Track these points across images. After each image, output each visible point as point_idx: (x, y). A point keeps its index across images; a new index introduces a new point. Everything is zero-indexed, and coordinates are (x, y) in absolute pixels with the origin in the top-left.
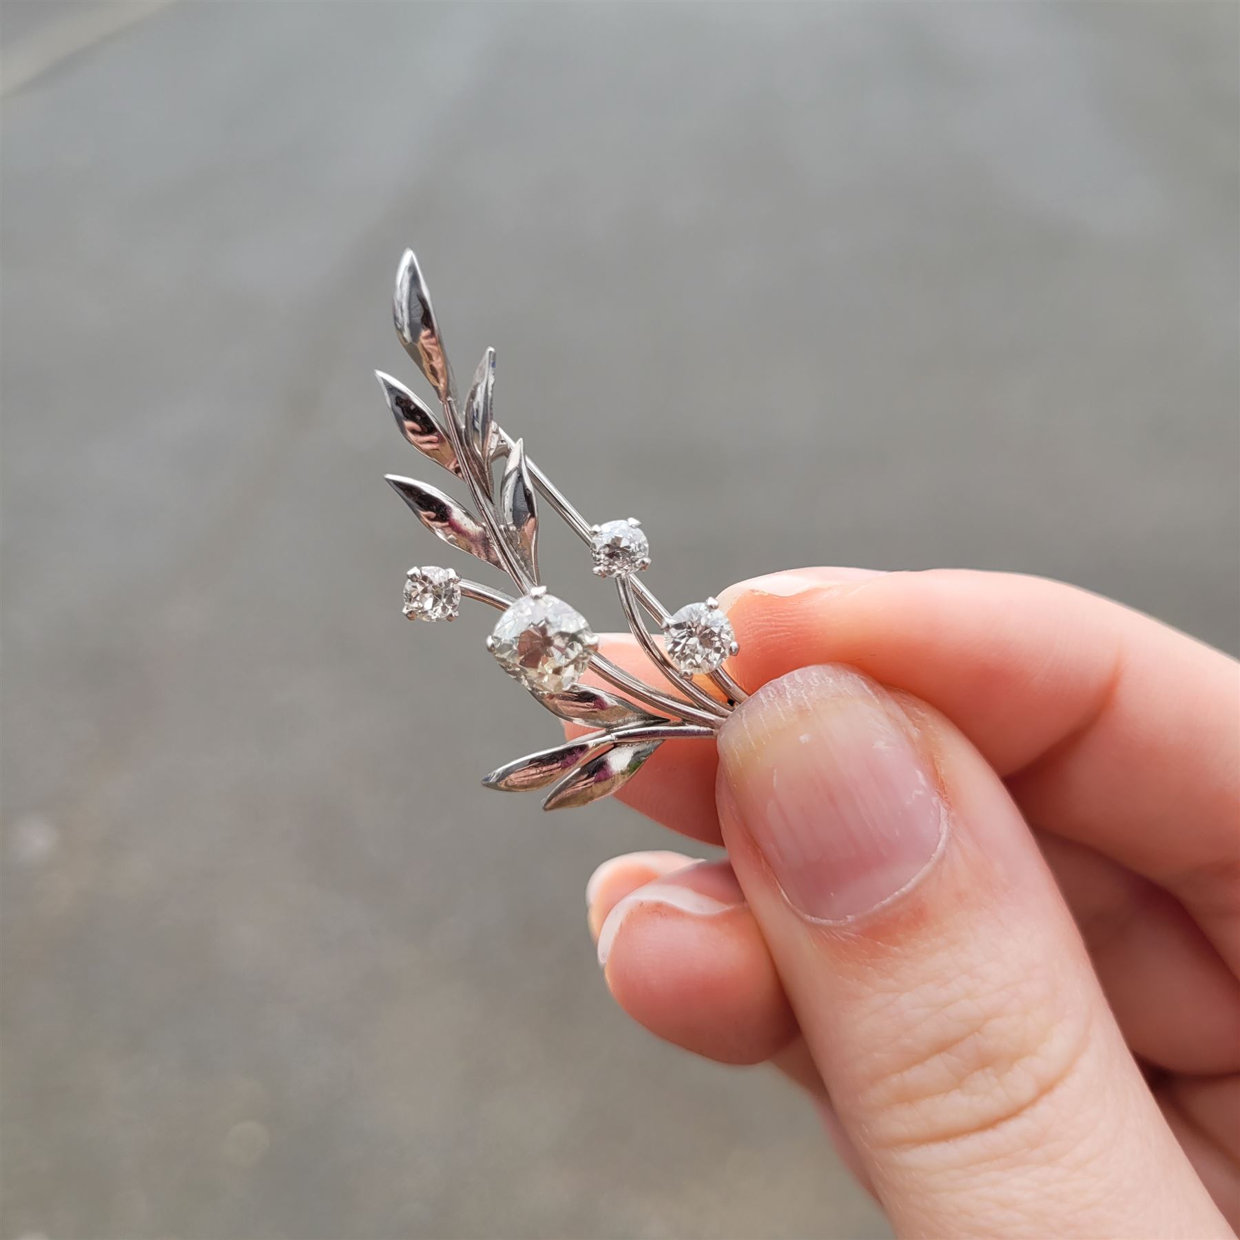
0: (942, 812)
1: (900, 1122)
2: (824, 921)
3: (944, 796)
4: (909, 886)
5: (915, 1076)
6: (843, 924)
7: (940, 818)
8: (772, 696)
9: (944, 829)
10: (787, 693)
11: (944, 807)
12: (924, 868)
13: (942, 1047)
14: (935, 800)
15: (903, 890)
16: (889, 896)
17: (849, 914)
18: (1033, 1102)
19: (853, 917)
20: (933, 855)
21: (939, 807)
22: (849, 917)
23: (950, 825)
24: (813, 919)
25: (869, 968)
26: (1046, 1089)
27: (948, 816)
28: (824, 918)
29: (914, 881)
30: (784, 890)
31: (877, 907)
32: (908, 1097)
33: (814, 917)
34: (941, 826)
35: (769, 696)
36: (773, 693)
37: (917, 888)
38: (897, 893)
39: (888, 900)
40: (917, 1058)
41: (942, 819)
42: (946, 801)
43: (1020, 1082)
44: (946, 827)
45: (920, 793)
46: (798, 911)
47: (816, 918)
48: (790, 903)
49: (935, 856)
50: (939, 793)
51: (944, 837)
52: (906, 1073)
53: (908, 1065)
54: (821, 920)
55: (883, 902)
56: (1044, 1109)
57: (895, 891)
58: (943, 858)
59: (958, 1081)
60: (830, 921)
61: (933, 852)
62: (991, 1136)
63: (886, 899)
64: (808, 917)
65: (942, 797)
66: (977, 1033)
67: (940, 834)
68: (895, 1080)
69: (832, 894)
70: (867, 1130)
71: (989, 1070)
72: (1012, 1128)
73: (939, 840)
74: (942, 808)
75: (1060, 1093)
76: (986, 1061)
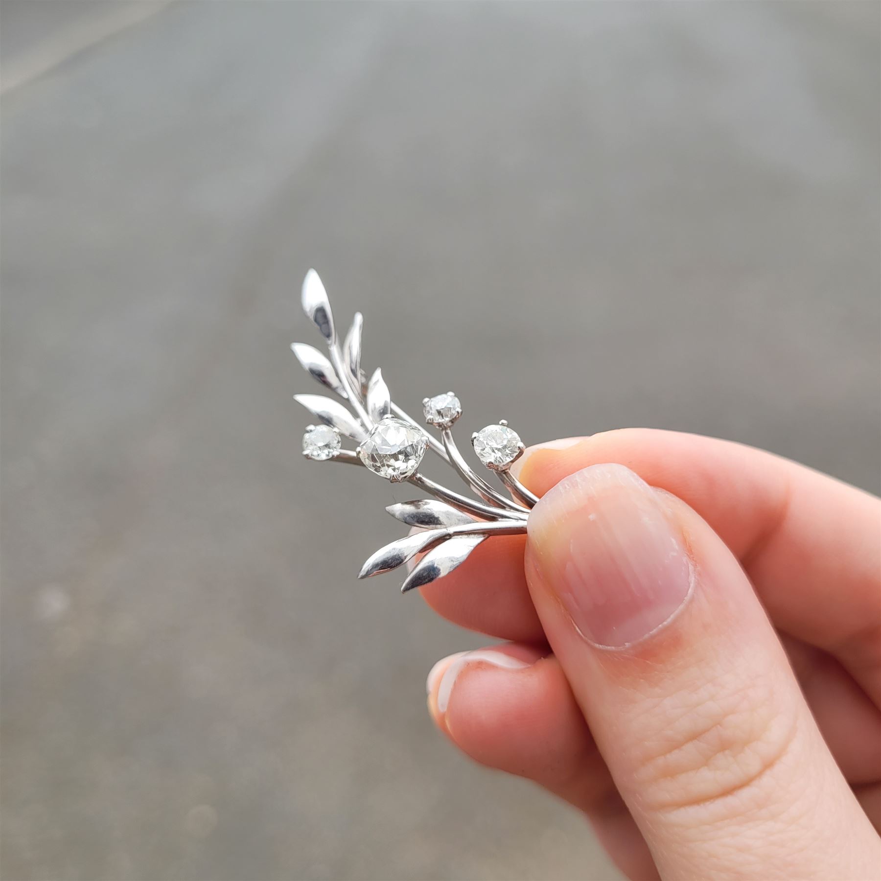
0: (690, 568)
1: (665, 791)
2: (609, 648)
3: (691, 556)
4: (669, 620)
5: (675, 757)
6: (623, 649)
7: (689, 572)
8: (568, 487)
9: (692, 579)
10: (579, 485)
11: (692, 564)
12: (679, 607)
13: (694, 736)
14: (685, 559)
15: (665, 623)
16: (655, 628)
17: (627, 642)
18: (760, 774)
19: (630, 644)
20: (685, 598)
21: (688, 565)
22: (627, 644)
23: (696, 577)
24: (601, 646)
25: (642, 680)
26: (768, 765)
27: (695, 570)
28: (609, 645)
29: (672, 616)
30: (578, 627)
31: (646, 636)
32: (670, 773)
33: (601, 645)
34: (690, 577)
35: (566, 488)
36: (568, 485)
37: (675, 621)
38: (660, 626)
39: (654, 631)
40: (675, 745)
41: (690, 573)
42: (693, 560)
43: (750, 761)
44: (693, 579)
45: (675, 554)
46: (589, 641)
47: (603, 646)
48: (582, 636)
49: (687, 599)
50: (688, 555)
51: (692, 585)
52: (668, 756)
53: (670, 750)
54: (606, 647)
55: (651, 633)
56: (767, 780)
57: (660, 624)
58: (692, 601)
59: (706, 761)
60: (613, 648)
61: (685, 596)
62: (731, 800)
63: (652, 630)
64: (597, 645)
65: (689, 557)
66: (719, 726)
67: (689, 584)
68: (660, 761)
69: (614, 628)
70: (640, 798)
71: (727, 752)
72: (745, 794)
73: (689, 587)
74: (690, 565)
75: (778, 768)
76: (725, 746)
